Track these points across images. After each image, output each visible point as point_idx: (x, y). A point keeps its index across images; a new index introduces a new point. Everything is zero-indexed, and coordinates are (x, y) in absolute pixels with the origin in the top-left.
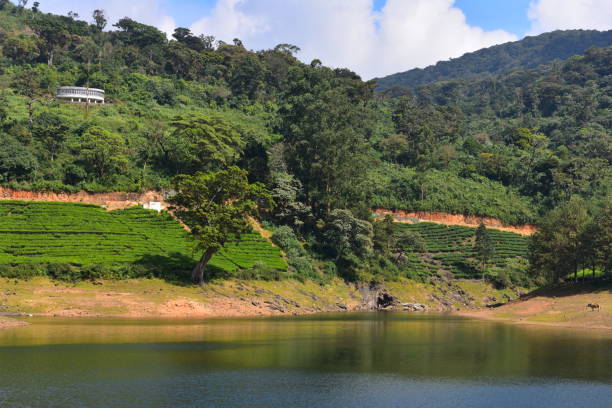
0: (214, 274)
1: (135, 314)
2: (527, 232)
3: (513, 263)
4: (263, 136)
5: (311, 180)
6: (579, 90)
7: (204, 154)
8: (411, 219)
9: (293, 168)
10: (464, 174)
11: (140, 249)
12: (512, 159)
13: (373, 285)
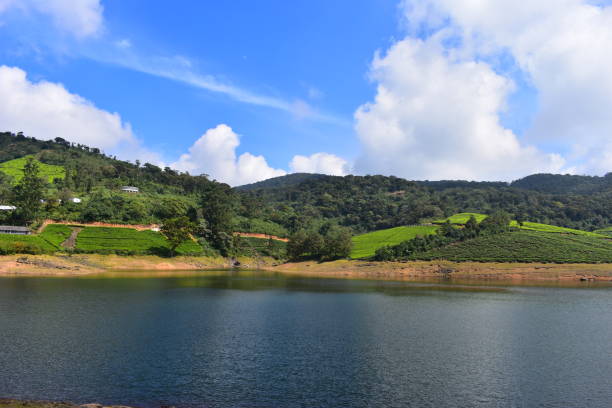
0: (176, 254)
1: (147, 268)
2: (286, 240)
3: (281, 251)
4: (195, 206)
5: (212, 221)
6: (305, 193)
7: (173, 211)
8: (247, 236)
9: (205, 217)
10: (266, 220)
11: (150, 245)
12: (281, 215)
13: (233, 258)
